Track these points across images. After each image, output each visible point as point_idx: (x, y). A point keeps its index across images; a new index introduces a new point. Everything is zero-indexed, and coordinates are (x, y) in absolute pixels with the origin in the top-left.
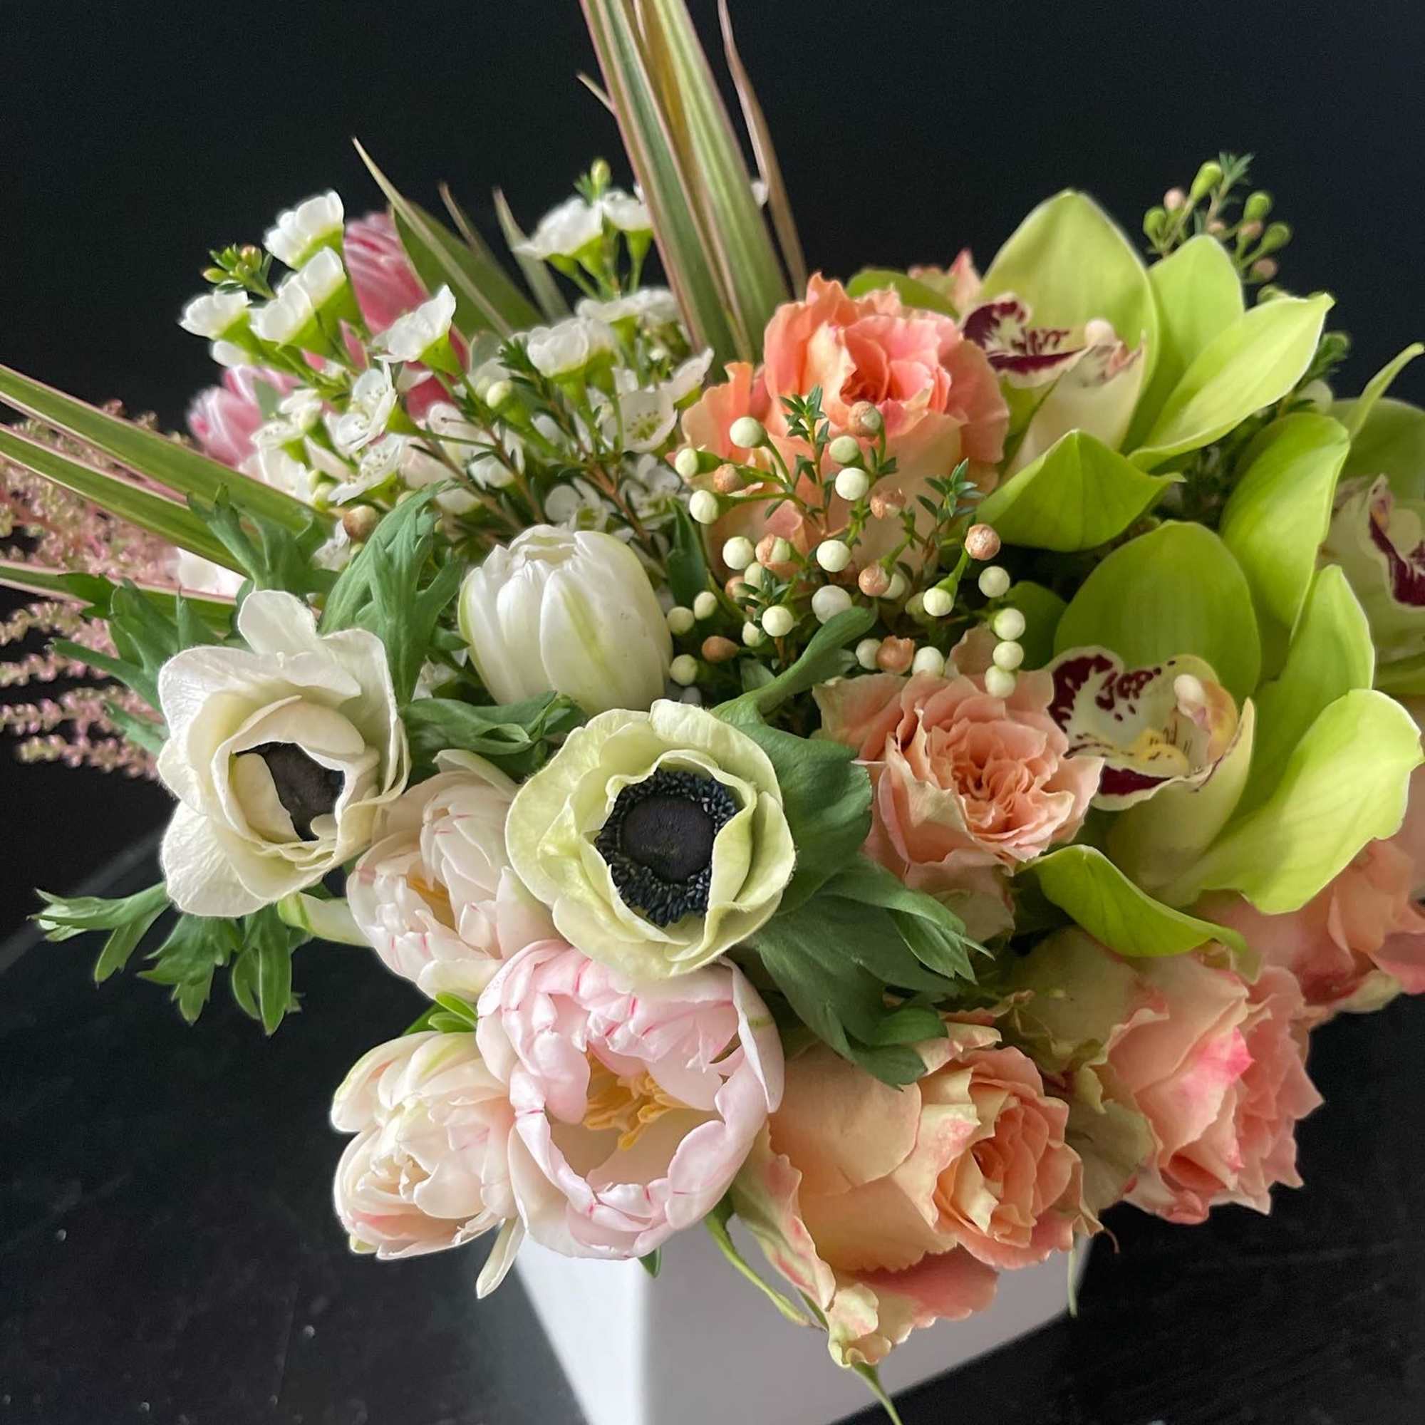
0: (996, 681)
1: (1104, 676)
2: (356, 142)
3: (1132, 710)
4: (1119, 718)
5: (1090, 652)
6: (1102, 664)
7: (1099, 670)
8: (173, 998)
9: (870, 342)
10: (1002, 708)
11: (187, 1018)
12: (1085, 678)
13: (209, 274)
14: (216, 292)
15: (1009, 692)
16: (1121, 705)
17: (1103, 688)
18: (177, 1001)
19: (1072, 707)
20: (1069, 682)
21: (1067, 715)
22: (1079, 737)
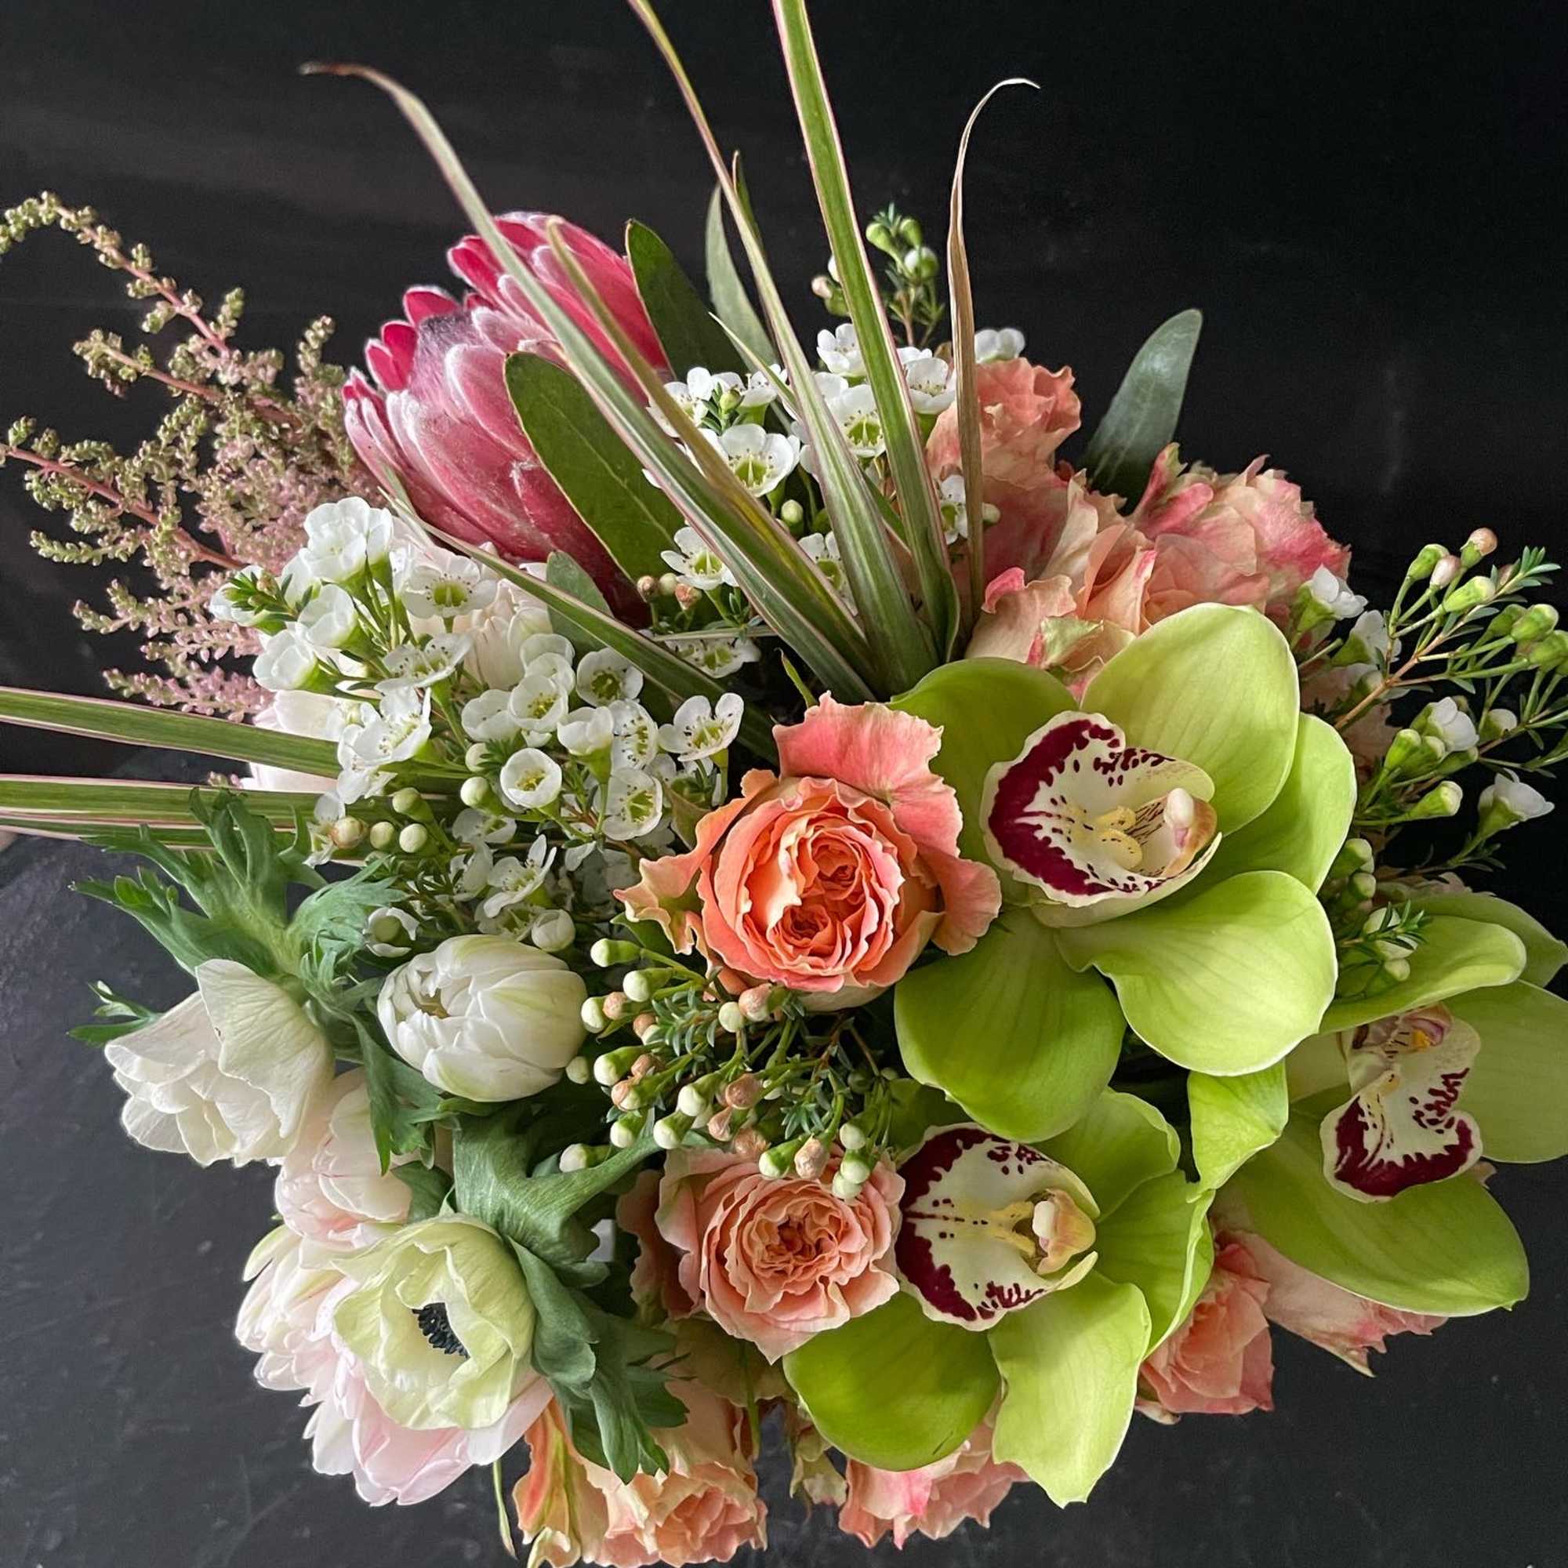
3: (1020, 1170)
4: (1006, 1171)
19: (948, 1168)
20: (959, 1143)
21: (938, 1178)
22: (936, 1204)
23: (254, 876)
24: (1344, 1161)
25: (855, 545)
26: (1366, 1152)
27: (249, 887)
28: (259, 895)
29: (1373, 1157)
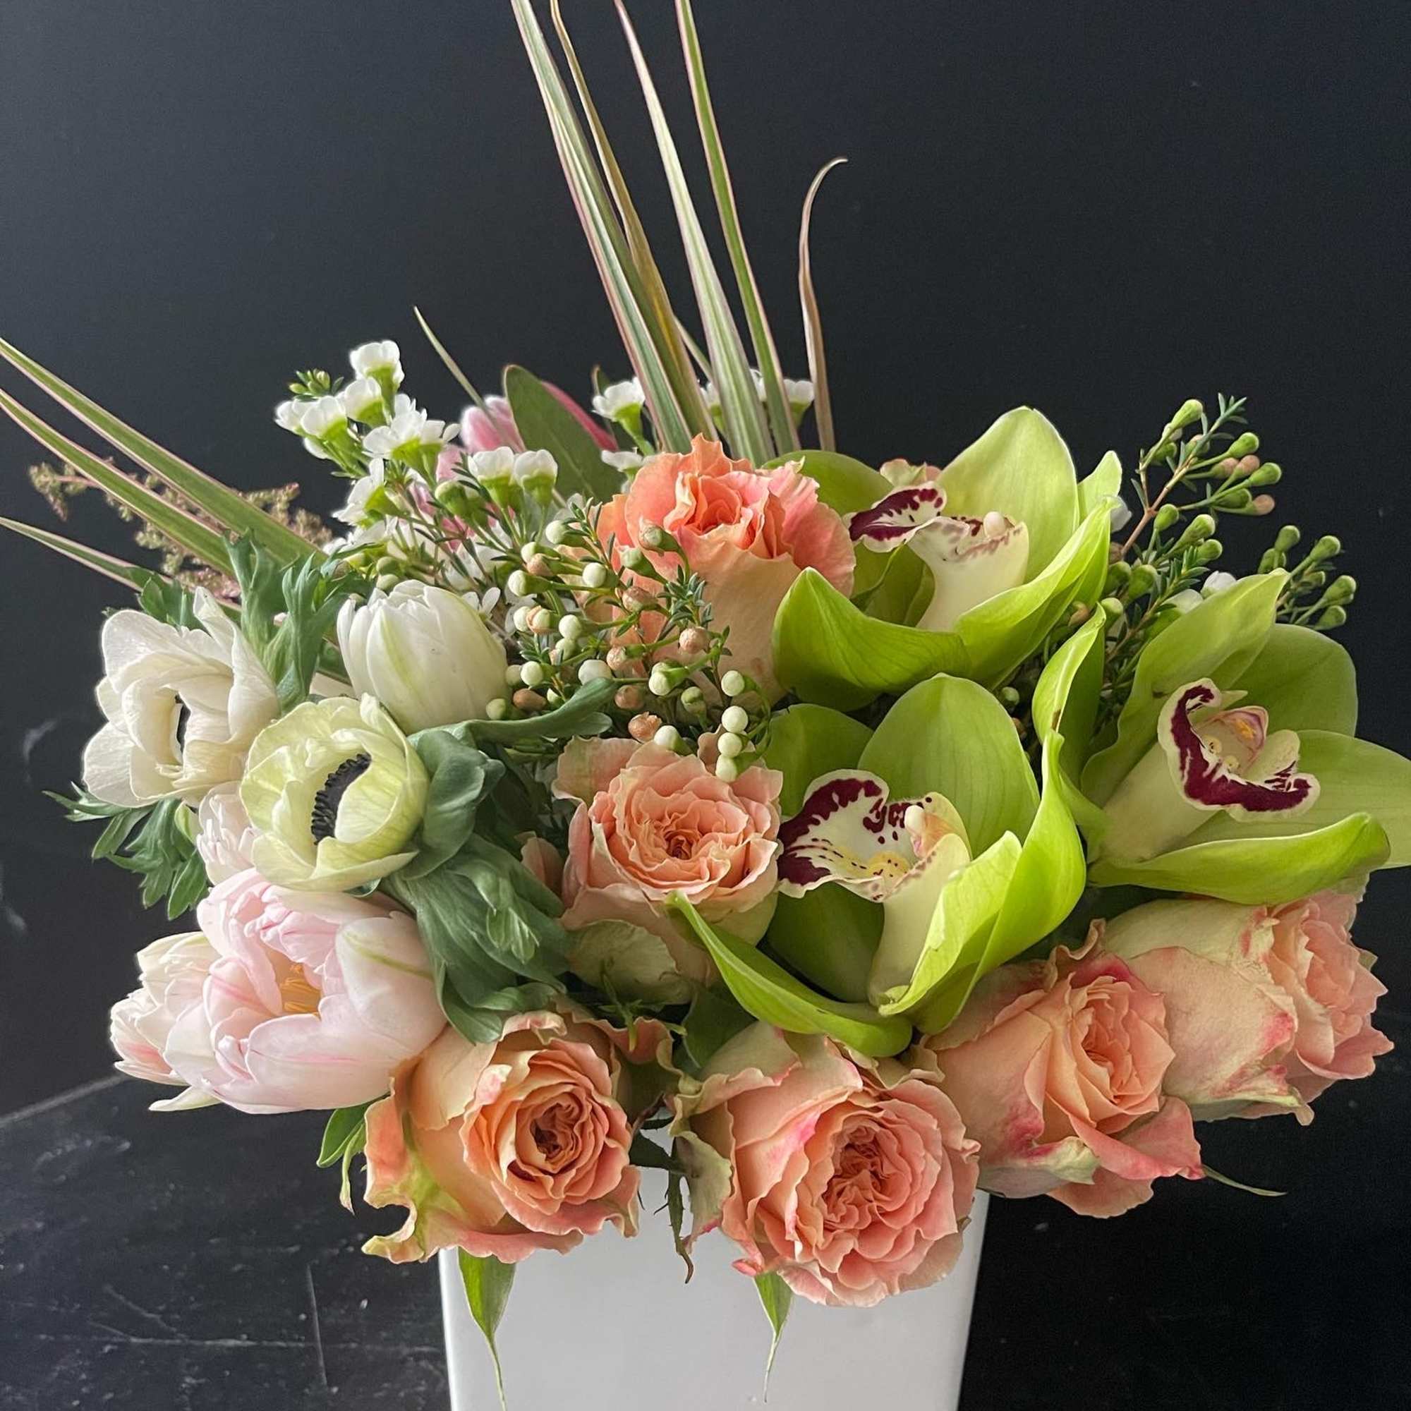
0: (724, 766)
1: (873, 800)
2: (416, 309)
3: (895, 836)
4: (882, 840)
5: (861, 775)
6: (871, 789)
7: (867, 795)
8: (141, 885)
9: (732, 492)
10: (725, 791)
11: (144, 902)
12: (854, 799)
13: (293, 387)
14: (296, 400)
15: (733, 779)
16: (887, 831)
17: (871, 812)
18: (143, 889)
19: (826, 817)
20: (836, 798)
21: (817, 823)
22: (815, 840)
23: (256, 586)
24: (1187, 766)
25: (742, 438)
26: (1207, 764)
27: (250, 593)
28: (256, 602)
29: (1214, 771)
